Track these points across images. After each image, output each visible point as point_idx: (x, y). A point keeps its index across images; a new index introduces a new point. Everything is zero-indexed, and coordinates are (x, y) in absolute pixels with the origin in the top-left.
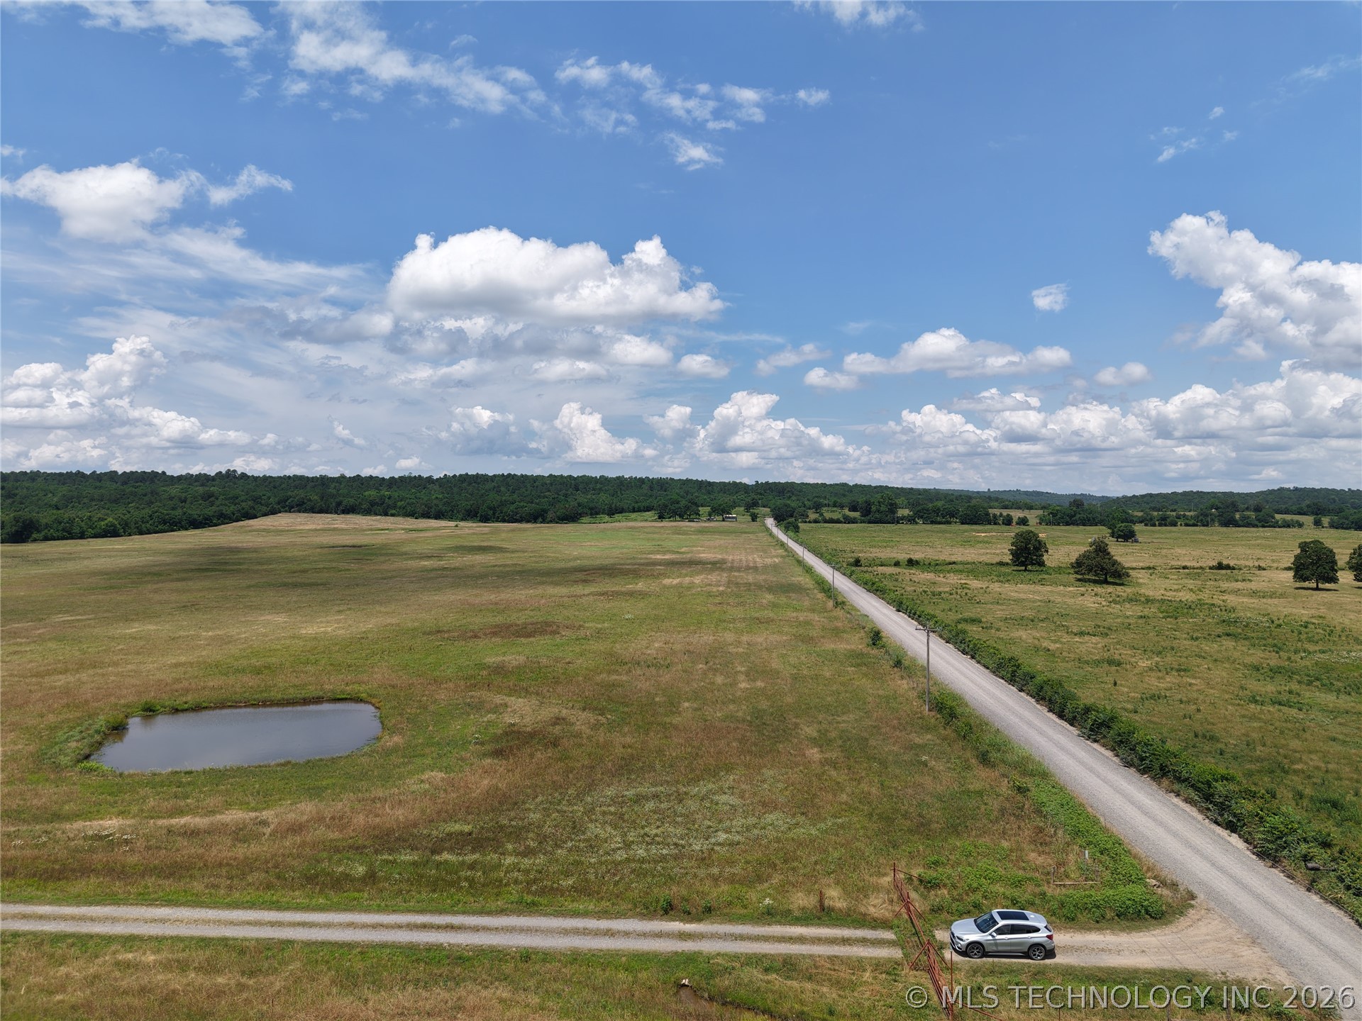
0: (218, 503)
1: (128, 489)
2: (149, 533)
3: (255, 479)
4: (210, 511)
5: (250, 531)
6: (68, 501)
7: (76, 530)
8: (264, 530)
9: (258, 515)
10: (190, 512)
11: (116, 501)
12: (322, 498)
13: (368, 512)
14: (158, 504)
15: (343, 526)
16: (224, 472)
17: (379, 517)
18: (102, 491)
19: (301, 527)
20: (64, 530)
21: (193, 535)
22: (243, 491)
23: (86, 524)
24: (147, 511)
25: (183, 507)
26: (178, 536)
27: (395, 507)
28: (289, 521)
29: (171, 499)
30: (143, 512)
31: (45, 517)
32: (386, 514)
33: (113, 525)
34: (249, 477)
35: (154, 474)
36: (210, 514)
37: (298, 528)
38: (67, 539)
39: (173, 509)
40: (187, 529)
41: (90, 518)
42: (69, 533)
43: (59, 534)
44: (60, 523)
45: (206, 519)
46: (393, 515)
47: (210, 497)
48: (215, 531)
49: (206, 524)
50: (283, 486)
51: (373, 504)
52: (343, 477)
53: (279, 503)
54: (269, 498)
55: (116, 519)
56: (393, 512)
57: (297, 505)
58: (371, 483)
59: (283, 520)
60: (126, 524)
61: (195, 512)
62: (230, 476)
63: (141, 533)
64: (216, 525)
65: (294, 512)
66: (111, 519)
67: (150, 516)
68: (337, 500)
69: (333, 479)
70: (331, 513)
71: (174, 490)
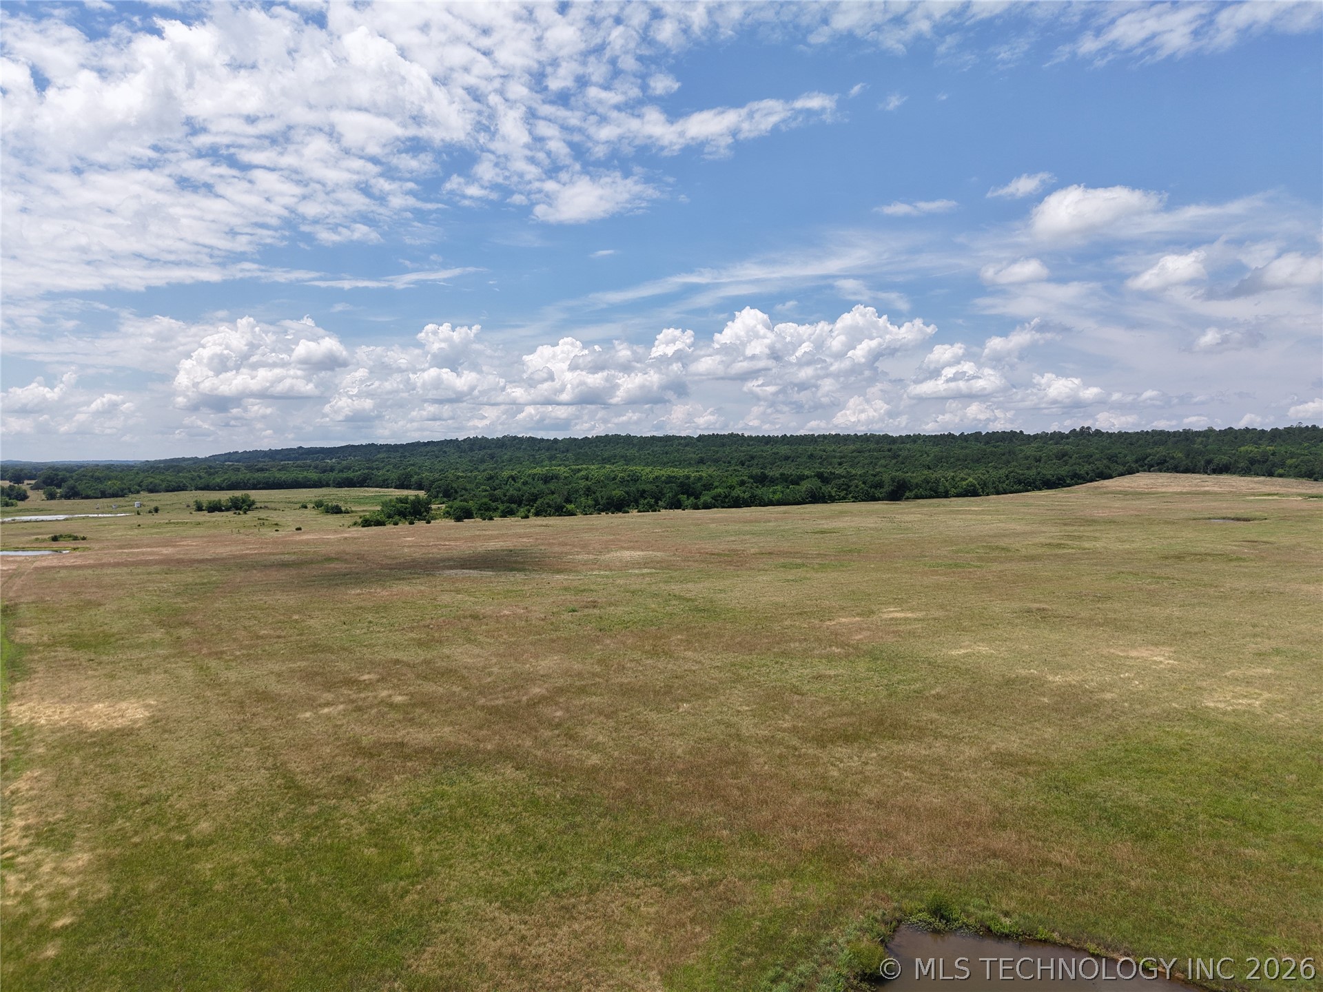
0: (1071, 461)
1: (989, 449)
2: (1005, 493)
3: (1110, 435)
4: (1064, 471)
5: (1105, 493)
6: (939, 461)
7: (941, 489)
8: (1120, 492)
9: (1114, 475)
10: (1044, 472)
11: (978, 461)
12: (1187, 456)
13: (1246, 472)
14: (1015, 463)
15: (1216, 489)
16: (1078, 429)
17: (1262, 478)
18: (967, 451)
19: (1163, 490)
20: (931, 489)
21: (1046, 496)
22: (1097, 449)
23: (950, 483)
24: (1003, 472)
25: (1037, 467)
26: (1032, 497)
27: (1283, 465)
28: (1149, 482)
29: (1027, 458)
30: (1001, 471)
31: (915, 476)
32: (1271, 474)
33: (973, 485)
34: (1103, 433)
35: (1013, 433)
36: (1064, 473)
37: (1160, 490)
38: (933, 497)
39: (1028, 469)
40: (1040, 489)
41: (953, 478)
42: (935, 492)
43: (927, 493)
44: (928, 483)
45: (1059, 479)
46: (1281, 476)
47: (1064, 456)
48: (1069, 492)
49: (1059, 484)
50: (1141, 442)
51: (1253, 462)
52: (1211, 430)
53: (1136, 462)
54: (1125, 456)
55: (975, 479)
56: (1281, 471)
57: (1158, 464)
58: (1248, 436)
59: (1141, 481)
60: (985, 484)
61: (1049, 472)
62: (1084, 434)
63: (998, 493)
64: (1069, 485)
65: (1154, 471)
66: (971, 479)
67: (1007, 476)
68: (1207, 458)
69: (1198, 434)
70: (1199, 472)
71: (1029, 450)
